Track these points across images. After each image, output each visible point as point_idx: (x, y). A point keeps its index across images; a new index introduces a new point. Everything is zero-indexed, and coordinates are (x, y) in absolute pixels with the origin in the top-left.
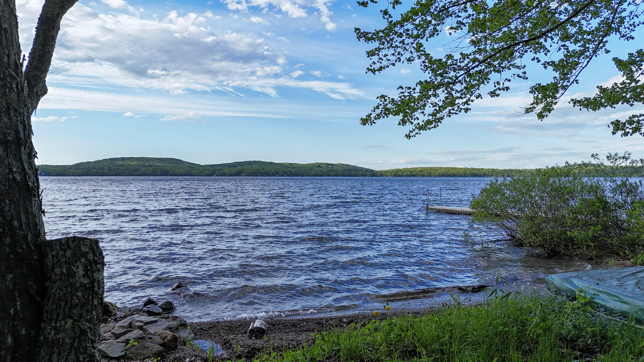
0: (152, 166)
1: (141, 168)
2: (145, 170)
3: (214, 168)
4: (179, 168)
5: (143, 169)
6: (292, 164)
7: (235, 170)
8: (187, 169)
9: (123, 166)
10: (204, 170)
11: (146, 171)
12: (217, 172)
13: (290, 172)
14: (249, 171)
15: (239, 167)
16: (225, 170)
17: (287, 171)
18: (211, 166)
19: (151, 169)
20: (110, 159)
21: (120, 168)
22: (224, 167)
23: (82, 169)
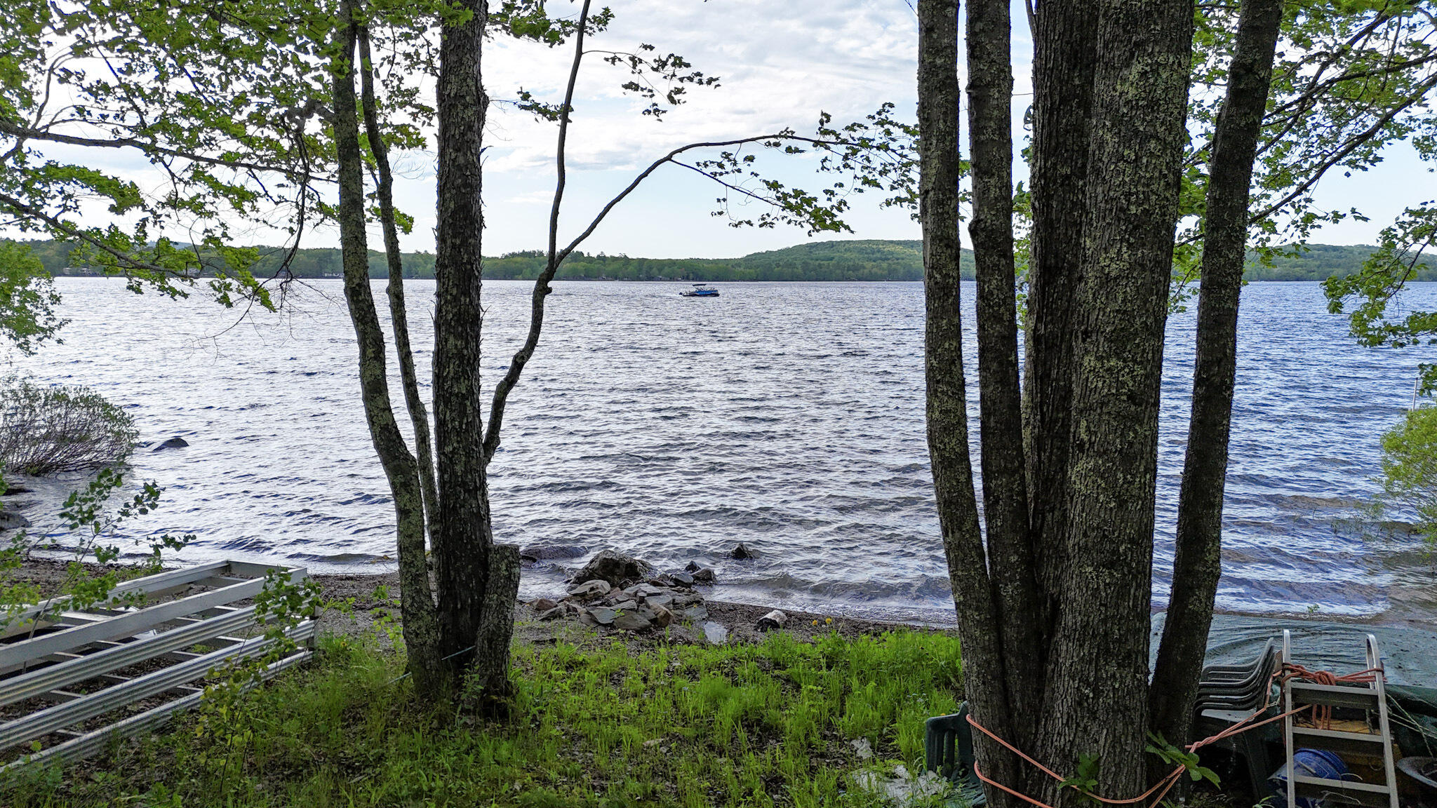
0: (888, 259)
1: (866, 263)
2: (873, 266)
11: (874, 270)
21: (826, 263)
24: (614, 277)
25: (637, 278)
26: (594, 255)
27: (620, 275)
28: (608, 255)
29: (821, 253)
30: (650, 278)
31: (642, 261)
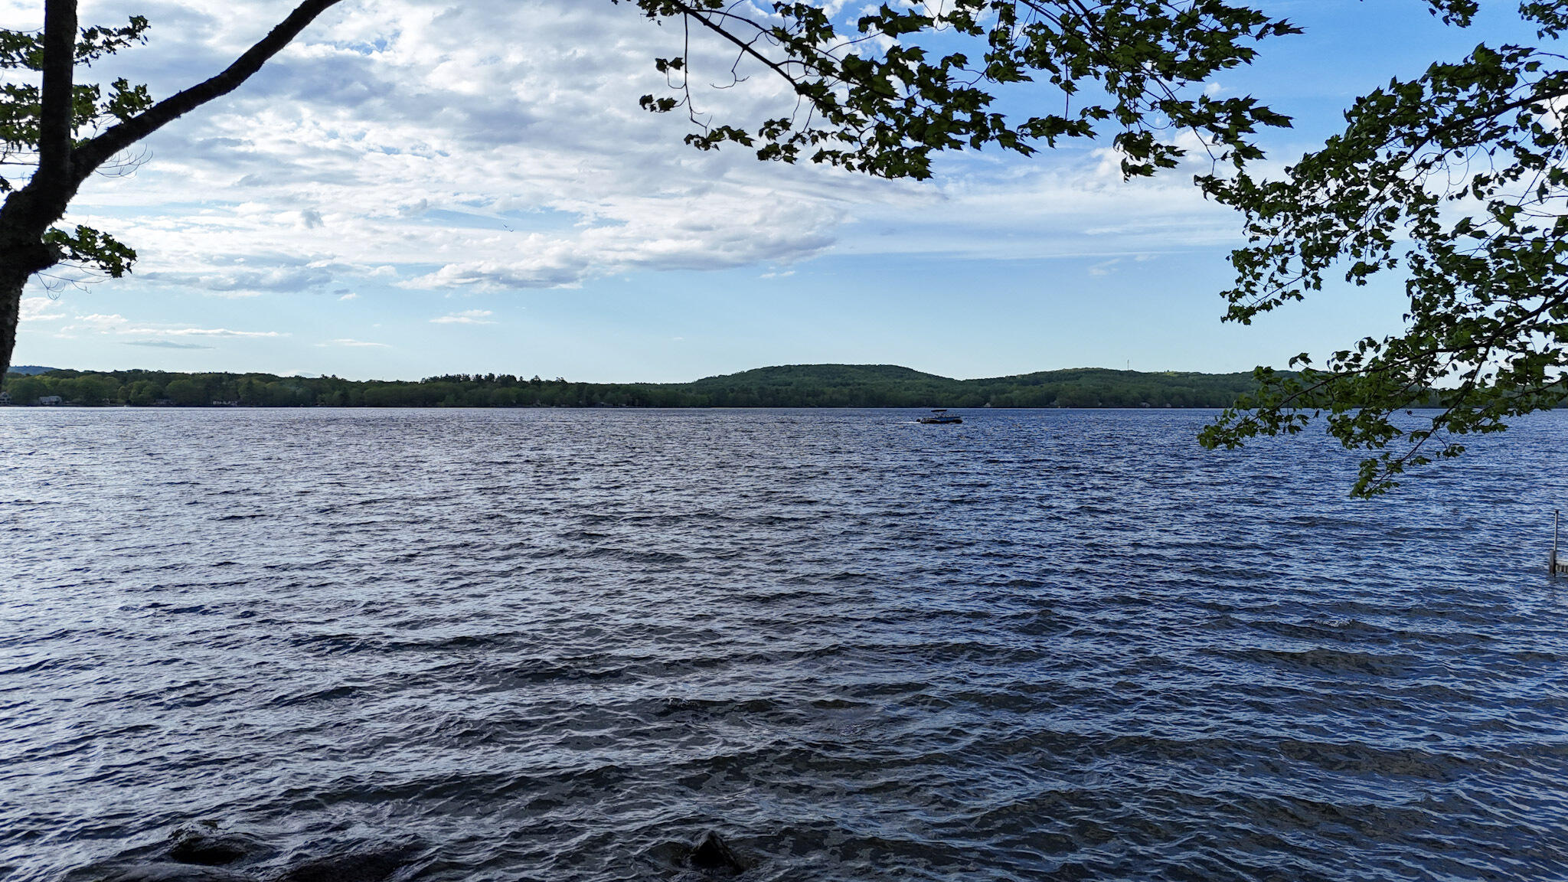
0: (849, 385)
1: (826, 389)
2: (834, 392)
3: (988, 388)
4: (907, 389)
5: (830, 390)
6: (1187, 375)
7: (1037, 391)
8: (924, 389)
9: (790, 384)
10: (964, 392)
11: (835, 396)
12: (993, 397)
13: (1182, 396)
14: (1072, 394)
15: (1046, 386)
16: (1011, 392)
17: (1173, 395)
18: (981, 382)
19: (846, 390)
20: (765, 370)
21: (784, 388)
22: (1012, 383)
23: (710, 392)
24: (550, 403)
25: (576, 405)
26: (527, 379)
27: (557, 400)
28: (543, 379)
29: (780, 378)
30: (591, 404)
31: (582, 386)
